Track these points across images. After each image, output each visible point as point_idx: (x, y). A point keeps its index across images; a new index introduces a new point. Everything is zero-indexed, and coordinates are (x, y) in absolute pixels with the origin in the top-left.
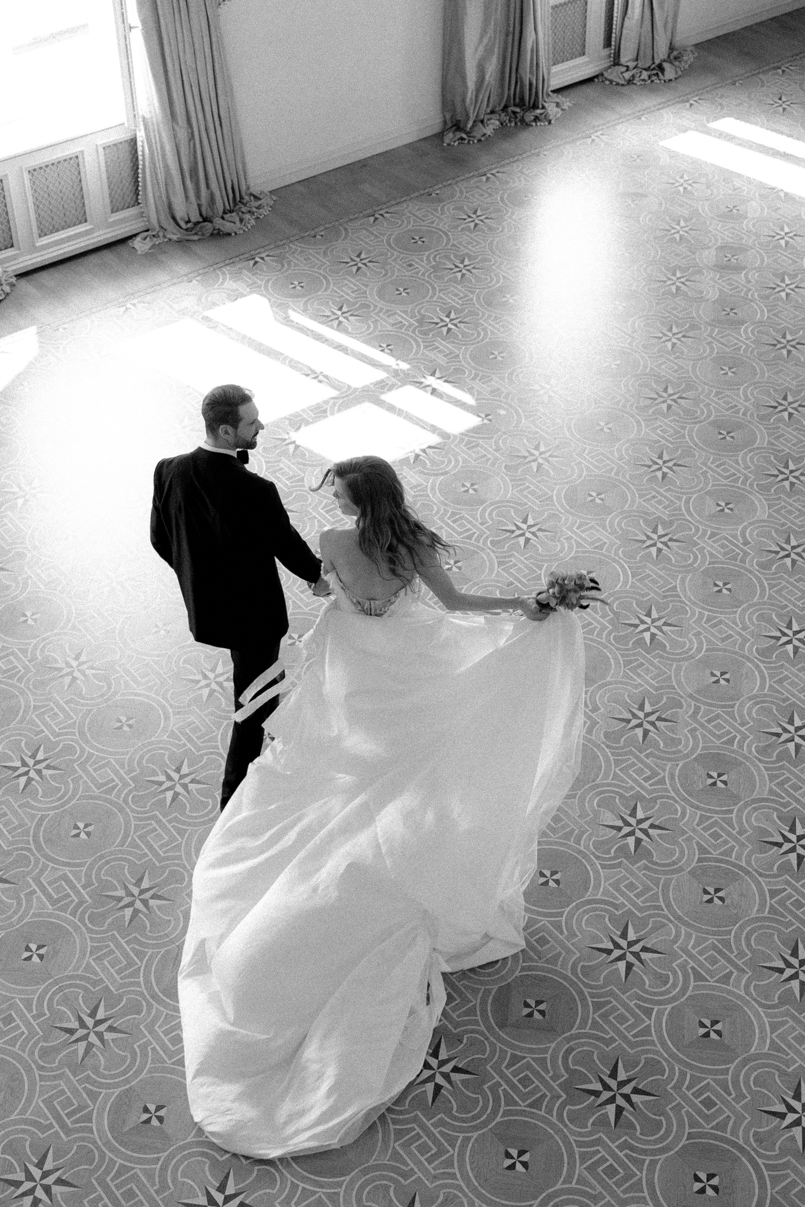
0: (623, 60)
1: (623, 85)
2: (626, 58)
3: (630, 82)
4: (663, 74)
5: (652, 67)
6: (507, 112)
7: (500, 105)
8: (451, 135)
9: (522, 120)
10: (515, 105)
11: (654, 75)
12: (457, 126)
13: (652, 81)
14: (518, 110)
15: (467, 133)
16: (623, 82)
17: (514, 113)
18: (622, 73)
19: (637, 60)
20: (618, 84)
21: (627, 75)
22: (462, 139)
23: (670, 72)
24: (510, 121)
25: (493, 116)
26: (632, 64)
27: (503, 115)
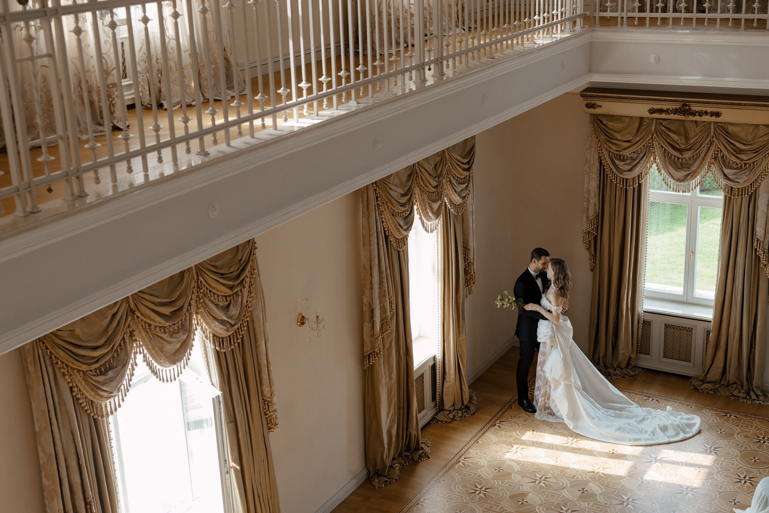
0: (447, 407)
1: (450, 422)
2: (448, 405)
3: (453, 419)
4: (469, 410)
5: (462, 407)
6: (402, 457)
7: (397, 454)
8: (377, 480)
9: (413, 460)
10: (405, 451)
11: (464, 412)
12: (379, 474)
13: (465, 416)
14: (408, 454)
15: (386, 477)
16: (449, 421)
17: (406, 456)
18: (448, 415)
19: (453, 405)
20: (446, 422)
21: (451, 416)
22: (386, 481)
23: (473, 409)
24: (405, 462)
25: (395, 461)
26: (452, 409)
27: (400, 459)
